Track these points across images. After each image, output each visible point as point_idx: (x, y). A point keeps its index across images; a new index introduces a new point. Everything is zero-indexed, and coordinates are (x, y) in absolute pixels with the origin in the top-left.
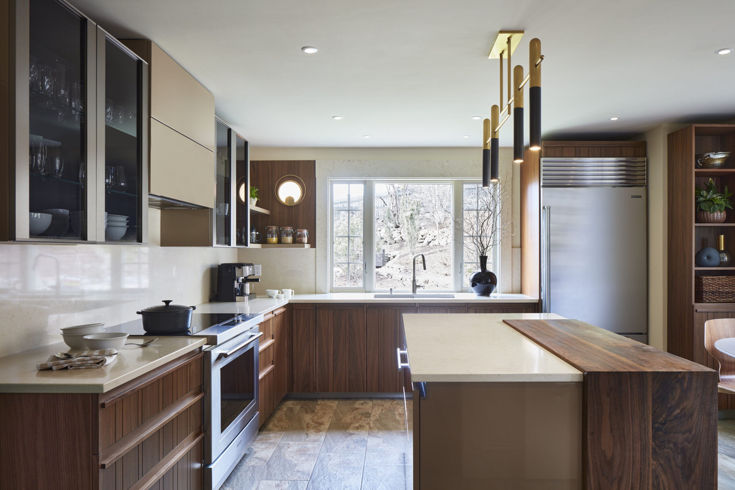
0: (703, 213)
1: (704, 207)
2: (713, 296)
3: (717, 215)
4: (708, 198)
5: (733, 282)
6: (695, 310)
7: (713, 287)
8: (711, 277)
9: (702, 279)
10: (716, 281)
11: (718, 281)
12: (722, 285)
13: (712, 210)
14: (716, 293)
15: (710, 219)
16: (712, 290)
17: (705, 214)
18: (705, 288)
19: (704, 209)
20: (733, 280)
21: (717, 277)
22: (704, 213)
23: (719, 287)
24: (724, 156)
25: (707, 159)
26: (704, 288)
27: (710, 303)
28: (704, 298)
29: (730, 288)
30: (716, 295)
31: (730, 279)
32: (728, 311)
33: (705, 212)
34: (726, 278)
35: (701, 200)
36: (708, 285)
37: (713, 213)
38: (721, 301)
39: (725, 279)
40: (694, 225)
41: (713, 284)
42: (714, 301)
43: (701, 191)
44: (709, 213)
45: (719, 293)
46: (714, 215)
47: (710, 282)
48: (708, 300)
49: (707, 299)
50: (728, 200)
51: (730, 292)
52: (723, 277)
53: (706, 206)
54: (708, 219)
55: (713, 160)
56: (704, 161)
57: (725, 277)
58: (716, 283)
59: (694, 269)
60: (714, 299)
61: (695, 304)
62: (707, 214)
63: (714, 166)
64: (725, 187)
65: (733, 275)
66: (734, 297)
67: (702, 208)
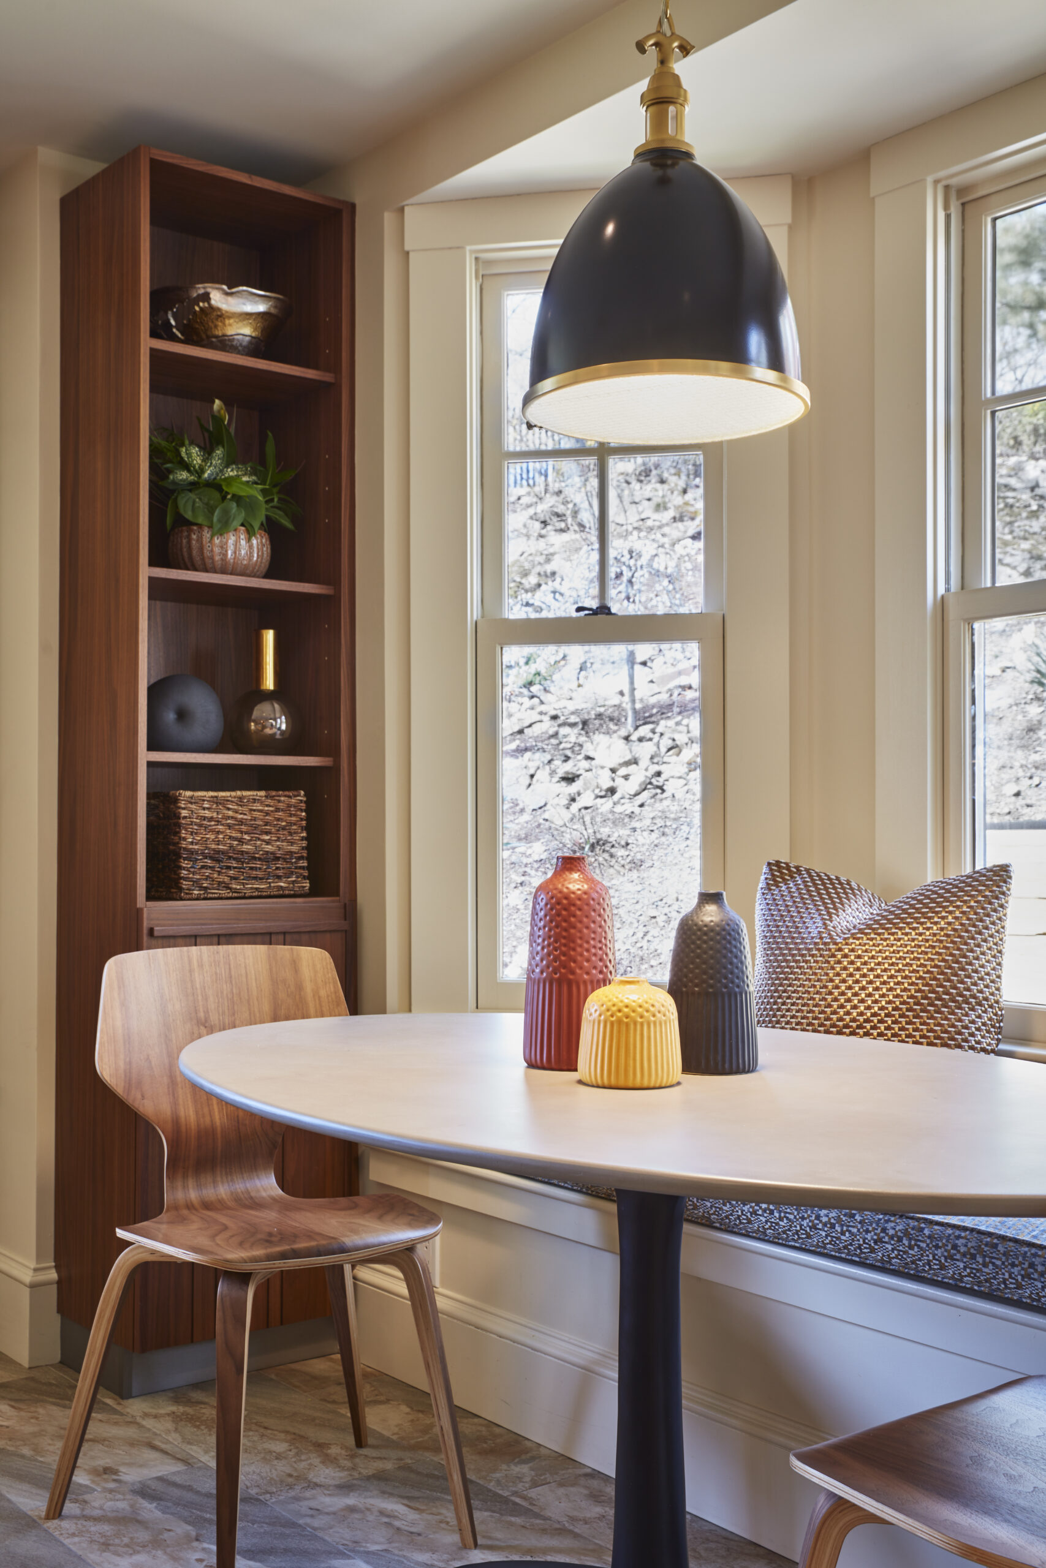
0: (185, 534)
1: (189, 507)
2: (219, 873)
3: (237, 543)
4: (206, 475)
5: (291, 815)
6: (145, 931)
7: (218, 832)
8: (211, 794)
9: (176, 800)
10: (229, 809)
11: (236, 812)
12: (251, 826)
13: (219, 521)
14: (230, 858)
15: (212, 558)
16: (213, 846)
17: (194, 537)
18: (188, 840)
19: (189, 515)
20: (289, 806)
21: (233, 794)
22: (190, 531)
23: (239, 835)
24: (261, 308)
25: (201, 308)
26: (185, 839)
27: (205, 899)
28: (186, 879)
29: (278, 839)
30: (229, 868)
31: (279, 801)
32: (271, 930)
33: (195, 528)
34: (266, 797)
35: (181, 480)
36: (200, 825)
37: (221, 535)
38: (248, 893)
39: (262, 803)
40: (146, 572)
41: (218, 822)
42: (224, 892)
43: (183, 445)
44: (207, 534)
45: (241, 857)
46: (226, 543)
47: (207, 814)
48: (201, 888)
49: (196, 883)
50: (275, 490)
51: (279, 853)
52: (255, 793)
53: (197, 505)
54: (203, 559)
55: (220, 315)
56: (189, 320)
57: (263, 793)
58: (229, 818)
59: (144, 756)
60: (224, 882)
61: (149, 904)
62: (200, 539)
63: (225, 344)
64: (267, 436)
65: (289, 790)
66: (292, 873)
67: (182, 511)
